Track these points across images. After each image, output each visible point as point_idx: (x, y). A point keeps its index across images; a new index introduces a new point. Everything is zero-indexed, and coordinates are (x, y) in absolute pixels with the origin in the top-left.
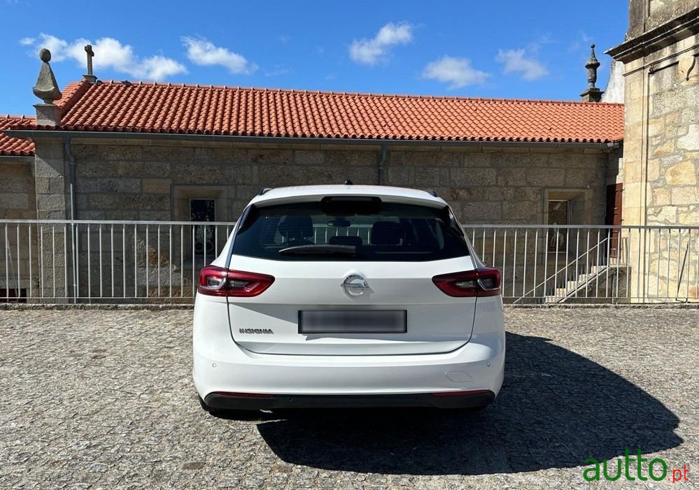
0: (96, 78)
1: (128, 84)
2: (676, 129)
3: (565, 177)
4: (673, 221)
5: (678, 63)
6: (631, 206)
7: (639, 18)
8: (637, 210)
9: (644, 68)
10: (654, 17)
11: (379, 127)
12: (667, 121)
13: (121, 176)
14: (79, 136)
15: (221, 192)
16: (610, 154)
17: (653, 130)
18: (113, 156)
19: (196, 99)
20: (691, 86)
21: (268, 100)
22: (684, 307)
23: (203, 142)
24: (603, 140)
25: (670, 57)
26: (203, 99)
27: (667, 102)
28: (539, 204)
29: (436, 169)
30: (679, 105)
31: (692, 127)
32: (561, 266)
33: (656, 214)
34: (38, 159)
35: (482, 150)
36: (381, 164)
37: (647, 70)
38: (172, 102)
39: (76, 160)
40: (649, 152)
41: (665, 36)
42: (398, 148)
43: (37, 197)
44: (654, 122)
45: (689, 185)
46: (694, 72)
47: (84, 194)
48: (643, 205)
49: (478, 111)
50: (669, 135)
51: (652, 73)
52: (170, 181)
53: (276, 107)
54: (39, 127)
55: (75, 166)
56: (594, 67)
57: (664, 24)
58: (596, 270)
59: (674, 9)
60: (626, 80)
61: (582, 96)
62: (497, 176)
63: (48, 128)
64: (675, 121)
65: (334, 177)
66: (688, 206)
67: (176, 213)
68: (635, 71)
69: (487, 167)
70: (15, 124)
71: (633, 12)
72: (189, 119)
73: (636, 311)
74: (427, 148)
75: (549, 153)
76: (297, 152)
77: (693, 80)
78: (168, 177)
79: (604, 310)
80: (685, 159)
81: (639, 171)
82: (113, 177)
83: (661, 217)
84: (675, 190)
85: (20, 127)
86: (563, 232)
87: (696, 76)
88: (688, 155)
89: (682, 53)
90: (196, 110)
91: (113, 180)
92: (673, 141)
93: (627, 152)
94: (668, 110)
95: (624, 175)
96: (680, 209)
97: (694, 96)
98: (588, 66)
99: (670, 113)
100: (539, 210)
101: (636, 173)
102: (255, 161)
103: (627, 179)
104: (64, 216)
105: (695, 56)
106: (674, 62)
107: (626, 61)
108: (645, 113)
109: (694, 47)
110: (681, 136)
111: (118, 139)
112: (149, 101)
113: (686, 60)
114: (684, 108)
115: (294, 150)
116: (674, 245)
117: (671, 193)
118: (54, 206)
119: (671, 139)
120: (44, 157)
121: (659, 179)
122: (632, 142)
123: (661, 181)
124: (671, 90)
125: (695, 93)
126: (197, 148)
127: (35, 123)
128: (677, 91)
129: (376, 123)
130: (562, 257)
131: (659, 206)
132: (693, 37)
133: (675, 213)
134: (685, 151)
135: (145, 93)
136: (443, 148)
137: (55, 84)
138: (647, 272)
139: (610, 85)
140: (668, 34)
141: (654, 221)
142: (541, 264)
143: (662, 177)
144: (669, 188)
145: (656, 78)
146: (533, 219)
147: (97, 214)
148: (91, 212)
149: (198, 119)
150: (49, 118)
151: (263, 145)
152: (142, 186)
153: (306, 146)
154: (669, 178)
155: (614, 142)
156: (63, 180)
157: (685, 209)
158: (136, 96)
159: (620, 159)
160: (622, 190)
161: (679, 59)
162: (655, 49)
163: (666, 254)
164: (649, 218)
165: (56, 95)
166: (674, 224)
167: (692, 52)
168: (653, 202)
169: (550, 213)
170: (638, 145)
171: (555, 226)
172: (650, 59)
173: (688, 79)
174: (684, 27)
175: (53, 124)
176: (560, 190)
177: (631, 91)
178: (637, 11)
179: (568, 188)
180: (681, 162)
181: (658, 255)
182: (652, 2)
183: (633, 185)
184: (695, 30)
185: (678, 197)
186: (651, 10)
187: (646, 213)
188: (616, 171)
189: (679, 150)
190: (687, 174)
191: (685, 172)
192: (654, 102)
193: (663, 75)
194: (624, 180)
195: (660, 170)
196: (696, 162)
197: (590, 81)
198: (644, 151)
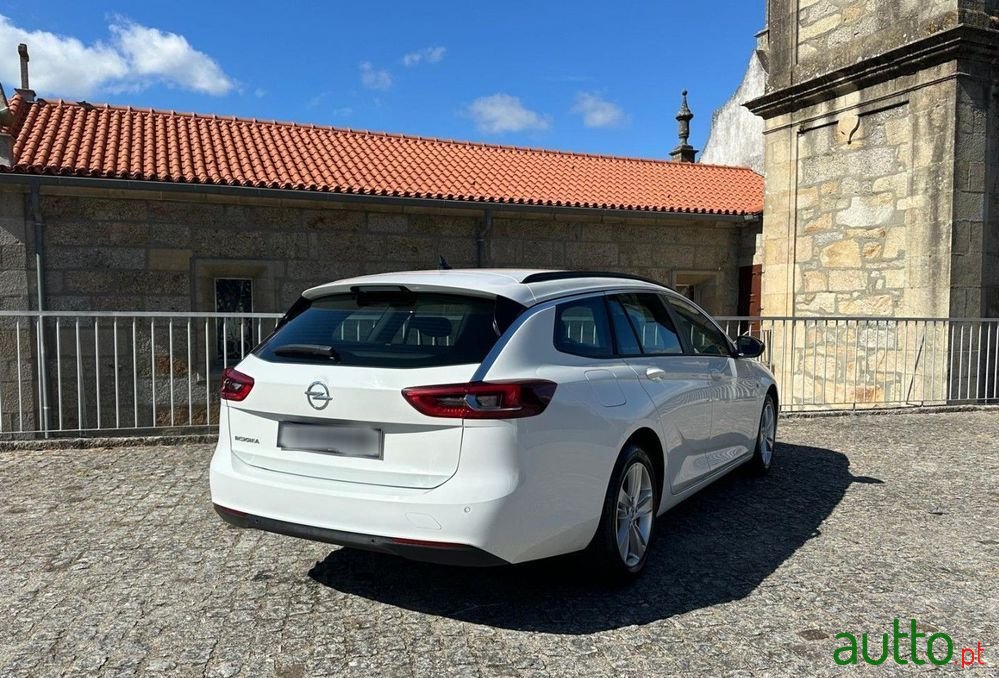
0: (35, 95)
1: (88, 108)
2: (834, 201)
3: (695, 256)
4: (830, 311)
5: (837, 122)
6: (775, 291)
7: (784, 65)
8: (782, 298)
9: (791, 126)
10: (805, 64)
12: (823, 192)
13: (115, 245)
14: (57, 182)
15: (264, 269)
16: (745, 229)
17: (803, 201)
18: (101, 215)
19: (200, 134)
20: (854, 151)
21: (302, 139)
23: (238, 197)
24: (739, 212)
25: (826, 115)
27: (821, 168)
29: (550, 243)
30: (839, 173)
31: (856, 200)
33: (807, 302)
35: (602, 220)
36: (482, 234)
37: (797, 129)
39: (45, 219)
40: (798, 228)
41: (823, 89)
42: (502, 213)
44: (805, 192)
45: (852, 268)
46: (858, 134)
47: (57, 270)
48: (790, 291)
49: (576, 170)
50: (824, 208)
51: (802, 132)
52: (189, 253)
53: (318, 151)
55: (44, 228)
56: (686, 119)
57: (818, 75)
59: (831, 57)
60: (766, 139)
61: (672, 154)
62: (619, 254)
64: (833, 193)
66: (851, 293)
67: (200, 298)
68: (780, 129)
69: (608, 242)
74: (534, 214)
75: (678, 227)
76: (371, 215)
77: (856, 144)
78: (186, 248)
80: (847, 237)
81: (785, 249)
82: (103, 245)
83: (814, 306)
84: (833, 274)
87: (860, 139)
88: (851, 233)
89: (842, 111)
91: (102, 249)
92: (830, 215)
93: (768, 226)
94: (823, 178)
95: (764, 255)
96: (840, 296)
97: (859, 163)
98: (680, 118)
99: (826, 182)
101: (781, 253)
102: (313, 225)
103: (768, 260)
104: (26, 304)
105: (860, 116)
106: (832, 121)
107: (766, 116)
108: (793, 180)
109: (859, 106)
110: (842, 210)
111: (111, 190)
113: (848, 120)
114: (845, 176)
115: (367, 213)
116: (832, 339)
117: (828, 277)
118: (9, 289)
119: (828, 213)
121: (812, 260)
122: (775, 215)
123: (815, 263)
124: (827, 154)
125: (860, 160)
126: (229, 205)
128: (836, 156)
129: (461, 179)
131: (812, 293)
132: (857, 93)
133: (833, 300)
134: (847, 227)
135: (120, 122)
136: (557, 216)
138: (796, 369)
139: (711, 143)
140: (827, 87)
141: (804, 310)
143: (815, 258)
144: (825, 272)
145: (808, 138)
147: (80, 300)
148: (69, 297)
151: (325, 204)
152: (147, 259)
153: (383, 207)
154: (825, 260)
155: (753, 214)
156: (24, 249)
157: (847, 296)
158: (107, 126)
159: (758, 236)
160: (760, 273)
161: (838, 118)
162: (806, 104)
163: (821, 350)
164: (798, 306)
165: (9, 119)
166: (831, 314)
167: (856, 111)
168: (803, 287)
170: (784, 219)
172: (800, 116)
173: (849, 143)
174: (849, 80)
176: (690, 272)
177: (773, 153)
178: (781, 56)
179: (698, 270)
180: (841, 240)
181: (811, 351)
182: (800, 47)
183: (776, 267)
184: (861, 85)
185: (838, 282)
186: (800, 56)
187: (794, 300)
188: (752, 250)
189: (839, 226)
190: (849, 255)
191: (846, 252)
192: (804, 170)
193: (816, 136)
194: (764, 260)
195: (813, 249)
196: (861, 241)
197: (681, 136)
198: (793, 226)
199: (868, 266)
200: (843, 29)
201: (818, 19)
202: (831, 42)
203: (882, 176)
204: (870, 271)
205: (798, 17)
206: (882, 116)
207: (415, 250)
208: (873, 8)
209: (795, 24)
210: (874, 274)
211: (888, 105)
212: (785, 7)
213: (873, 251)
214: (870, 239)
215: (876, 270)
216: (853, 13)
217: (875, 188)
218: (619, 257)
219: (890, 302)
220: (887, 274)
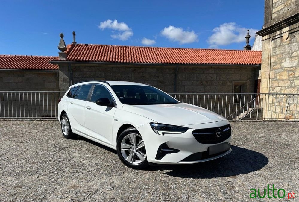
0: (76, 43)
1: (87, 45)
2: (281, 60)
3: (240, 77)
4: (279, 92)
5: (282, 36)
6: (264, 87)
7: (268, 20)
8: (266, 89)
9: (269, 38)
10: (274, 20)
11: (175, 60)
12: (278, 57)
14: (74, 63)
16: (256, 68)
17: (272, 60)
18: (85, 70)
19: (111, 50)
20: (287, 44)
21: (135, 50)
22: (288, 121)
24: (254, 64)
25: (279, 34)
26: (113, 50)
27: (278, 50)
28: (231, 86)
29: (196, 74)
30: (283, 51)
31: (287, 59)
32: (238, 108)
33: (273, 90)
34: (60, 71)
36: (176, 72)
37: (271, 39)
38: (103, 51)
39: (72, 71)
40: (271, 68)
41: (278, 27)
42: (182, 67)
43: (60, 84)
44: (273, 57)
45: (286, 80)
46: (288, 39)
48: (268, 87)
49: (209, 54)
50: (278, 62)
51: (273, 40)
53: (138, 53)
54: (60, 60)
55: (72, 74)
56: (248, 38)
57: (277, 22)
58: (250, 109)
59: (281, 17)
60: (263, 42)
61: (244, 48)
62: (217, 76)
63: (63, 60)
64: (281, 57)
65: (159, 77)
66: (285, 87)
68: (266, 39)
69: (213, 73)
70: (52, 59)
71: (266, 18)
72: (110, 57)
73: (271, 123)
74: (192, 67)
75: (235, 69)
76: (147, 68)
77: (288, 42)
79: (260, 122)
80: (284, 70)
81: (267, 75)
82: (85, 77)
83: (275, 91)
84: (280, 82)
85: (54, 60)
86: (239, 96)
89: (284, 33)
90: (112, 54)
91: (85, 78)
92: (280, 64)
93: (263, 68)
95: (261, 76)
96: (282, 88)
99: (279, 54)
100: (231, 89)
101: (266, 75)
102: (133, 72)
103: (262, 78)
105: (289, 34)
106: (281, 36)
107: (263, 36)
108: (270, 54)
109: (289, 31)
110: (283, 62)
111: (86, 64)
112: (95, 51)
113: (285, 35)
114: (285, 52)
115: (146, 68)
116: (279, 101)
117: (279, 82)
118: (65, 87)
120: (62, 71)
121: (274, 77)
122: (264, 65)
123: (275, 78)
124: (280, 46)
125: (289, 47)
126: (113, 67)
127: (59, 59)
128: (282, 46)
129: (174, 58)
130: (239, 105)
131: (274, 87)
132: (288, 27)
133: (280, 89)
134: (285, 67)
135: (94, 48)
136: (198, 67)
137: (65, 45)
138: (269, 110)
139: (255, 44)
140: (280, 26)
141: (272, 92)
142: (231, 107)
143: (275, 77)
144: (278, 81)
145: (274, 41)
146: (229, 92)
149: (113, 57)
150: (63, 57)
153: (150, 66)
154: (278, 77)
155: (258, 64)
156: (68, 78)
157: (284, 88)
158: (90, 49)
159: (260, 71)
160: (260, 82)
161: (283, 35)
162: (274, 31)
163: (276, 104)
164: (270, 91)
165: (65, 49)
167: (288, 33)
168: (272, 86)
169: (234, 89)
170: (267, 66)
171: (236, 94)
172: (272, 35)
173: (286, 42)
174: (285, 23)
175: (65, 59)
176: (238, 81)
177: (264, 47)
178: (267, 18)
179: (241, 81)
180: (283, 71)
181: (273, 104)
182: (273, 15)
183: (265, 80)
184: (289, 25)
185: (282, 84)
186: (273, 17)
187: (269, 89)
188: (258, 75)
189: (282, 67)
190: (285, 76)
191: (284, 75)
192: (273, 50)
193: (276, 40)
194: (261, 78)
195: (275, 74)
196: (288, 71)
197: (247, 43)
198: (269, 68)
199: (290, 79)
200: (285, 8)
201: (278, 6)
202: (281, 13)
203: (295, 52)
204: (291, 80)
205: (272, 6)
206: (295, 33)
207: (158, 77)
208: (294, 1)
209: (271, 8)
210: (292, 81)
211: (297, 30)
212: (269, 3)
213: (292, 74)
214: (291, 71)
215: (292, 80)
216: (288, 3)
217: (293, 56)
218: (216, 77)
219: (296, 90)
220: (296, 81)
